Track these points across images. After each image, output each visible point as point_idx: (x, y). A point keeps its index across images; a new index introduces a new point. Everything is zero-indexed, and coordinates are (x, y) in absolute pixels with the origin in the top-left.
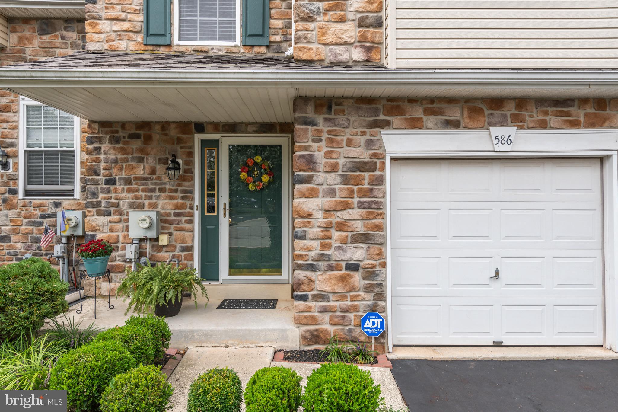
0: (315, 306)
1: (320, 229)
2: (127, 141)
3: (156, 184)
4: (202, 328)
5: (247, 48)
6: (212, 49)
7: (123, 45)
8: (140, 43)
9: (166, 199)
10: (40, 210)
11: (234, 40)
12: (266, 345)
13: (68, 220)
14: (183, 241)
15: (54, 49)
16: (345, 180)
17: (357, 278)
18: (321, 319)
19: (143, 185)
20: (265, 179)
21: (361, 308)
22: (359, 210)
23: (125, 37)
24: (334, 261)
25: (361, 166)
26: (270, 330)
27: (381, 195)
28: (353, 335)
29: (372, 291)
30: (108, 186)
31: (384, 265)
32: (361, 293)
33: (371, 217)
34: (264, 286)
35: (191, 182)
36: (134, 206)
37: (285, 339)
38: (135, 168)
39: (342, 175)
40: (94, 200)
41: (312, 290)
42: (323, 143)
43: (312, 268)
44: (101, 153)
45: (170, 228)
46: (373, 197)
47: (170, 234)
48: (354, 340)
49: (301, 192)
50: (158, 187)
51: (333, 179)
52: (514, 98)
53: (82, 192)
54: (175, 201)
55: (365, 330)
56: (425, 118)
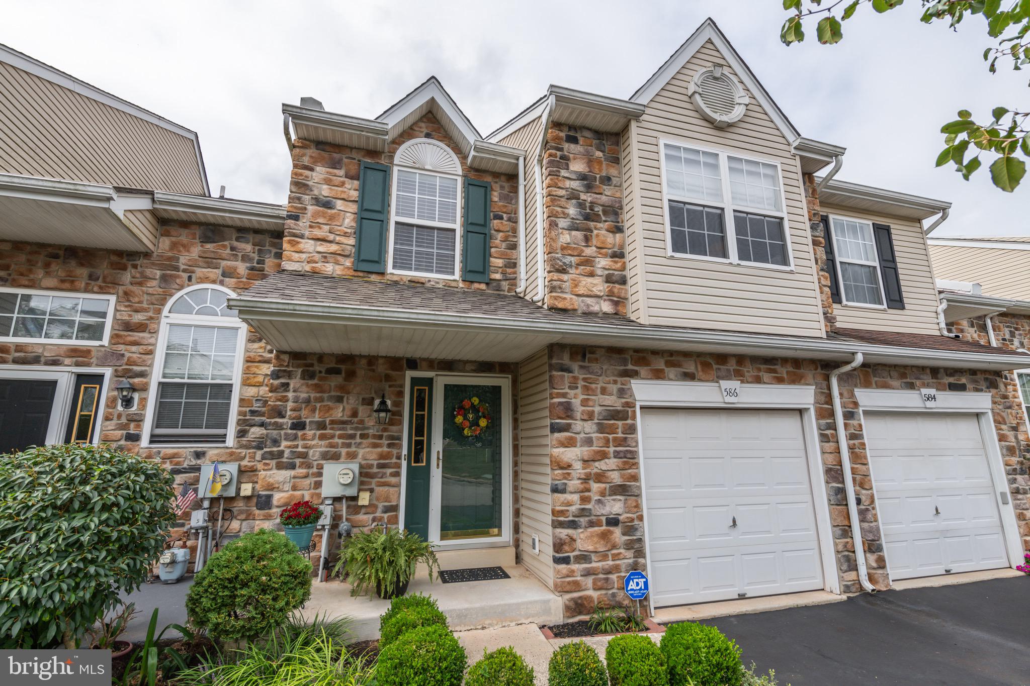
0: (578, 569)
1: (580, 481)
2: (324, 377)
3: (356, 429)
4: (455, 607)
5: (467, 283)
6: (429, 281)
7: (329, 268)
8: (348, 268)
9: (368, 447)
10: (171, 462)
11: (453, 273)
12: (527, 621)
13: (221, 476)
14: (387, 499)
15: (221, 261)
16: (601, 429)
17: (617, 533)
18: (584, 583)
19: (340, 429)
20: (483, 423)
21: (623, 568)
22: (616, 460)
23: (331, 260)
24: (595, 516)
25: (616, 415)
26: (531, 603)
27: (634, 444)
28: (617, 599)
29: (632, 548)
30: (294, 432)
31: (641, 518)
32: (622, 551)
33: (627, 467)
34: (484, 551)
35: (400, 427)
36: (326, 456)
37: (547, 611)
38: (332, 409)
39: (598, 424)
40: (275, 449)
41: (573, 551)
42: (579, 391)
43: (573, 525)
44: (289, 391)
45: (370, 483)
46: (628, 446)
47: (371, 491)
48: (620, 606)
49: (560, 441)
50: (359, 433)
51: (589, 427)
52: (735, 356)
53: (237, 437)
54: (379, 450)
55: (630, 592)
56: (667, 370)
